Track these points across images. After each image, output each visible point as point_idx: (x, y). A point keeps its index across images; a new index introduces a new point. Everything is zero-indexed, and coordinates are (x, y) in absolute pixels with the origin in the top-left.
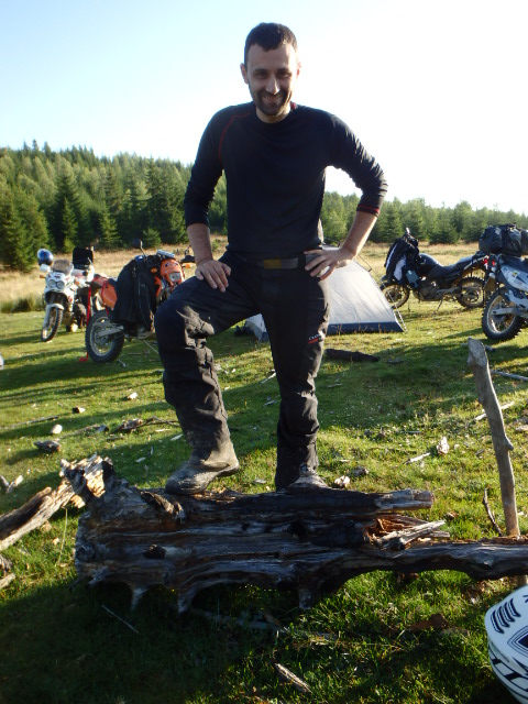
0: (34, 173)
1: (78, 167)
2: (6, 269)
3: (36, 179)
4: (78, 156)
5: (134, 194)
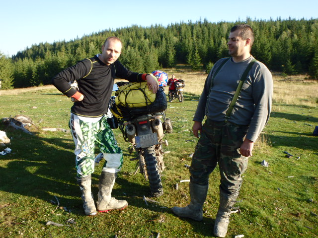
2: (310, 79)
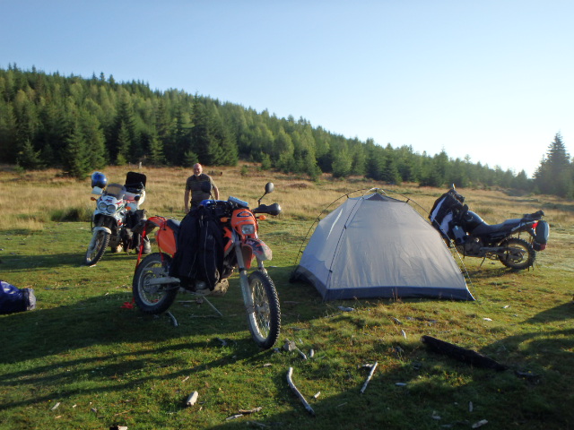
0: (99, 98)
1: (135, 97)
3: (100, 102)
4: (137, 88)
5: (179, 122)
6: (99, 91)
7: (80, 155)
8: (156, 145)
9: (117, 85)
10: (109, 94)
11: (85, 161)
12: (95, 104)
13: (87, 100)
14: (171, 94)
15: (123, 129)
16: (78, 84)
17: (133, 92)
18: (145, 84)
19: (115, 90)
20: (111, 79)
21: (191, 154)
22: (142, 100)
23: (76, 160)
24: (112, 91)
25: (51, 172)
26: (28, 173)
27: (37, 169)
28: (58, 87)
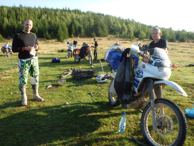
0: (65, 16)
1: (76, 15)
3: (66, 18)
4: (77, 12)
5: (90, 23)
6: (65, 13)
7: (61, 35)
8: (83, 31)
9: (71, 11)
10: (68, 15)
11: (63, 37)
12: (64, 18)
13: (62, 17)
14: (88, 13)
15: (73, 26)
16: (59, 11)
17: (76, 13)
18: (79, 10)
19: (70, 12)
20: (69, 9)
21: (93, 33)
22: (79, 15)
23: (61, 37)
24: (69, 13)
25: (54, 40)
26: (48, 41)
27: (50, 40)
28: (53, 13)
